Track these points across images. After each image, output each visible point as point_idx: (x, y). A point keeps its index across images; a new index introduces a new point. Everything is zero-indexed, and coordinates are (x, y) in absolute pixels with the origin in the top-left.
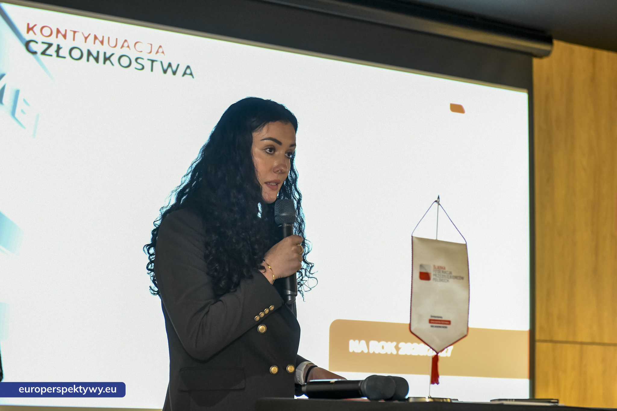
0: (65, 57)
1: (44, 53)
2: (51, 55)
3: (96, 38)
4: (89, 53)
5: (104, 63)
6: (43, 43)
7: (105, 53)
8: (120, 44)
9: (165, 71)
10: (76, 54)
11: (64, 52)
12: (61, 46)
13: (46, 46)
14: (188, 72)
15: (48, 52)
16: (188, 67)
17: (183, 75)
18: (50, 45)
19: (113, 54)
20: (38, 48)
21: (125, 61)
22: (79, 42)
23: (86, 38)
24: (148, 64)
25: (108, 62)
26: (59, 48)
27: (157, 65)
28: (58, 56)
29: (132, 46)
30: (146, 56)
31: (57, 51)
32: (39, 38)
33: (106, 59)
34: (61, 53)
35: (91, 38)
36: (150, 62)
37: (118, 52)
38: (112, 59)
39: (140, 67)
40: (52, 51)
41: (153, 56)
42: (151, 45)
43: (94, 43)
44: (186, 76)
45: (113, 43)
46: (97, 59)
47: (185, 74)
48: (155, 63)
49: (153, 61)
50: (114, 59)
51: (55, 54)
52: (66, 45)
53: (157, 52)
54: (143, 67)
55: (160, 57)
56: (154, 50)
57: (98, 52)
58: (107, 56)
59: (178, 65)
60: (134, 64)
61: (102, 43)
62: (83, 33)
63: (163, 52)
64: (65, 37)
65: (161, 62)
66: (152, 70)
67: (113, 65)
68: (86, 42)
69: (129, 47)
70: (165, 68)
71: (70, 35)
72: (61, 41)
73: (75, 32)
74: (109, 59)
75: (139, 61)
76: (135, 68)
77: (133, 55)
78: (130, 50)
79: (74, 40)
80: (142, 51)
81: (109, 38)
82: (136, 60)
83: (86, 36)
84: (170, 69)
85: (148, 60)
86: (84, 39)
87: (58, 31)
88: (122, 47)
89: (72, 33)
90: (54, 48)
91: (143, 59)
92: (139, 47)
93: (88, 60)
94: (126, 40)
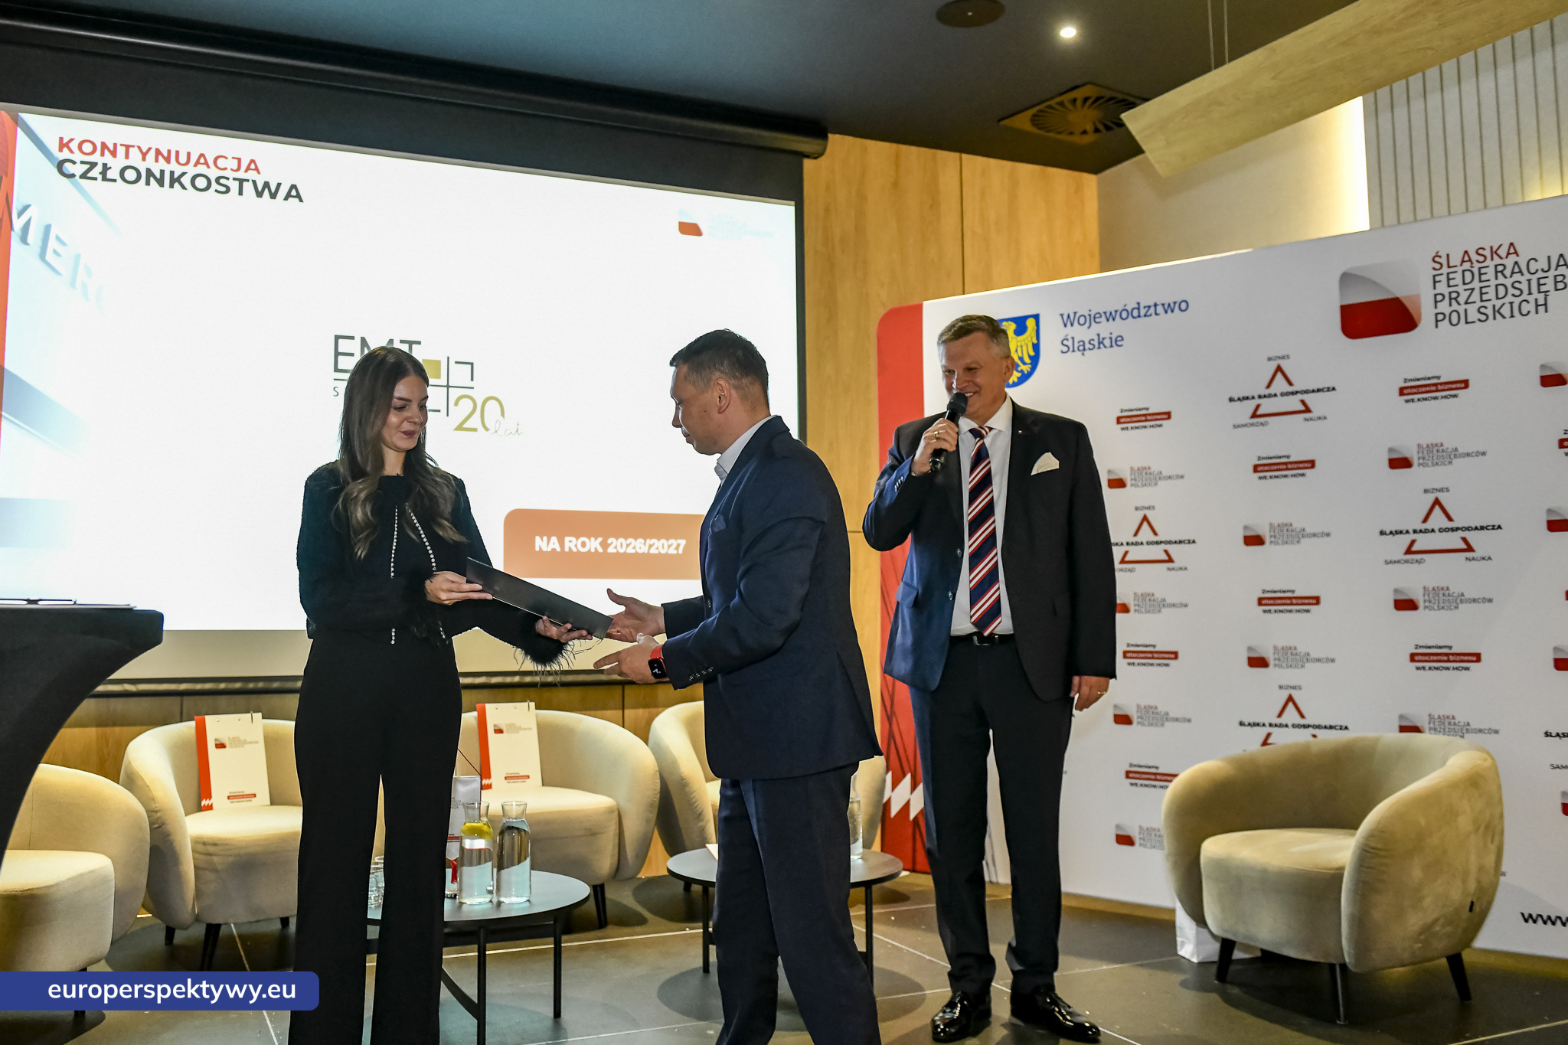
0: (114, 181)
1: (84, 176)
2: (95, 179)
3: (158, 152)
4: (149, 173)
5: (172, 186)
6: (83, 162)
7: (172, 173)
8: (193, 160)
9: (259, 194)
10: (130, 175)
11: (113, 173)
12: (108, 166)
13: (87, 167)
14: (294, 193)
15: (90, 174)
16: (294, 187)
17: (286, 199)
18: (93, 165)
19: (184, 174)
20: (76, 169)
21: (201, 183)
22: (135, 159)
23: (144, 155)
24: (234, 186)
25: (176, 185)
26: (106, 168)
27: (248, 187)
28: (105, 179)
29: (211, 163)
30: (231, 175)
31: (104, 173)
32: (77, 156)
34: (110, 175)
35: (151, 155)
36: (237, 182)
37: (191, 170)
38: (183, 180)
39: (223, 189)
40: (96, 172)
41: (241, 175)
42: (239, 160)
43: (157, 160)
44: (290, 199)
45: (183, 159)
46: (161, 182)
47: (288, 196)
48: (244, 184)
49: (241, 181)
50: (186, 180)
51: (100, 177)
52: (116, 164)
53: (248, 169)
54: (228, 190)
55: (252, 175)
56: (244, 166)
57: (162, 172)
58: (176, 176)
59: (279, 185)
60: (214, 186)
61: (168, 160)
62: (139, 148)
63: (257, 169)
64: (114, 154)
65: (254, 182)
66: (241, 193)
67: (184, 187)
68: (144, 159)
69: (206, 163)
70: (260, 189)
71: (121, 151)
72: (108, 158)
73: (128, 147)
74: (178, 180)
75: (222, 181)
76: (216, 191)
77: (213, 173)
78: (208, 167)
79: (127, 157)
80: (226, 169)
81: (177, 153)
82: (218, 180)
83: (144, 151)
84: (266, 190)
85: (234, 179)
86: (140, 156)
87: (104, 146)
88: (197, 163)
89: (124, 148)
90: (99, 168)
91: (228, 179)
92: (221, 163)
93: (148, 183)
94: (202, 155)
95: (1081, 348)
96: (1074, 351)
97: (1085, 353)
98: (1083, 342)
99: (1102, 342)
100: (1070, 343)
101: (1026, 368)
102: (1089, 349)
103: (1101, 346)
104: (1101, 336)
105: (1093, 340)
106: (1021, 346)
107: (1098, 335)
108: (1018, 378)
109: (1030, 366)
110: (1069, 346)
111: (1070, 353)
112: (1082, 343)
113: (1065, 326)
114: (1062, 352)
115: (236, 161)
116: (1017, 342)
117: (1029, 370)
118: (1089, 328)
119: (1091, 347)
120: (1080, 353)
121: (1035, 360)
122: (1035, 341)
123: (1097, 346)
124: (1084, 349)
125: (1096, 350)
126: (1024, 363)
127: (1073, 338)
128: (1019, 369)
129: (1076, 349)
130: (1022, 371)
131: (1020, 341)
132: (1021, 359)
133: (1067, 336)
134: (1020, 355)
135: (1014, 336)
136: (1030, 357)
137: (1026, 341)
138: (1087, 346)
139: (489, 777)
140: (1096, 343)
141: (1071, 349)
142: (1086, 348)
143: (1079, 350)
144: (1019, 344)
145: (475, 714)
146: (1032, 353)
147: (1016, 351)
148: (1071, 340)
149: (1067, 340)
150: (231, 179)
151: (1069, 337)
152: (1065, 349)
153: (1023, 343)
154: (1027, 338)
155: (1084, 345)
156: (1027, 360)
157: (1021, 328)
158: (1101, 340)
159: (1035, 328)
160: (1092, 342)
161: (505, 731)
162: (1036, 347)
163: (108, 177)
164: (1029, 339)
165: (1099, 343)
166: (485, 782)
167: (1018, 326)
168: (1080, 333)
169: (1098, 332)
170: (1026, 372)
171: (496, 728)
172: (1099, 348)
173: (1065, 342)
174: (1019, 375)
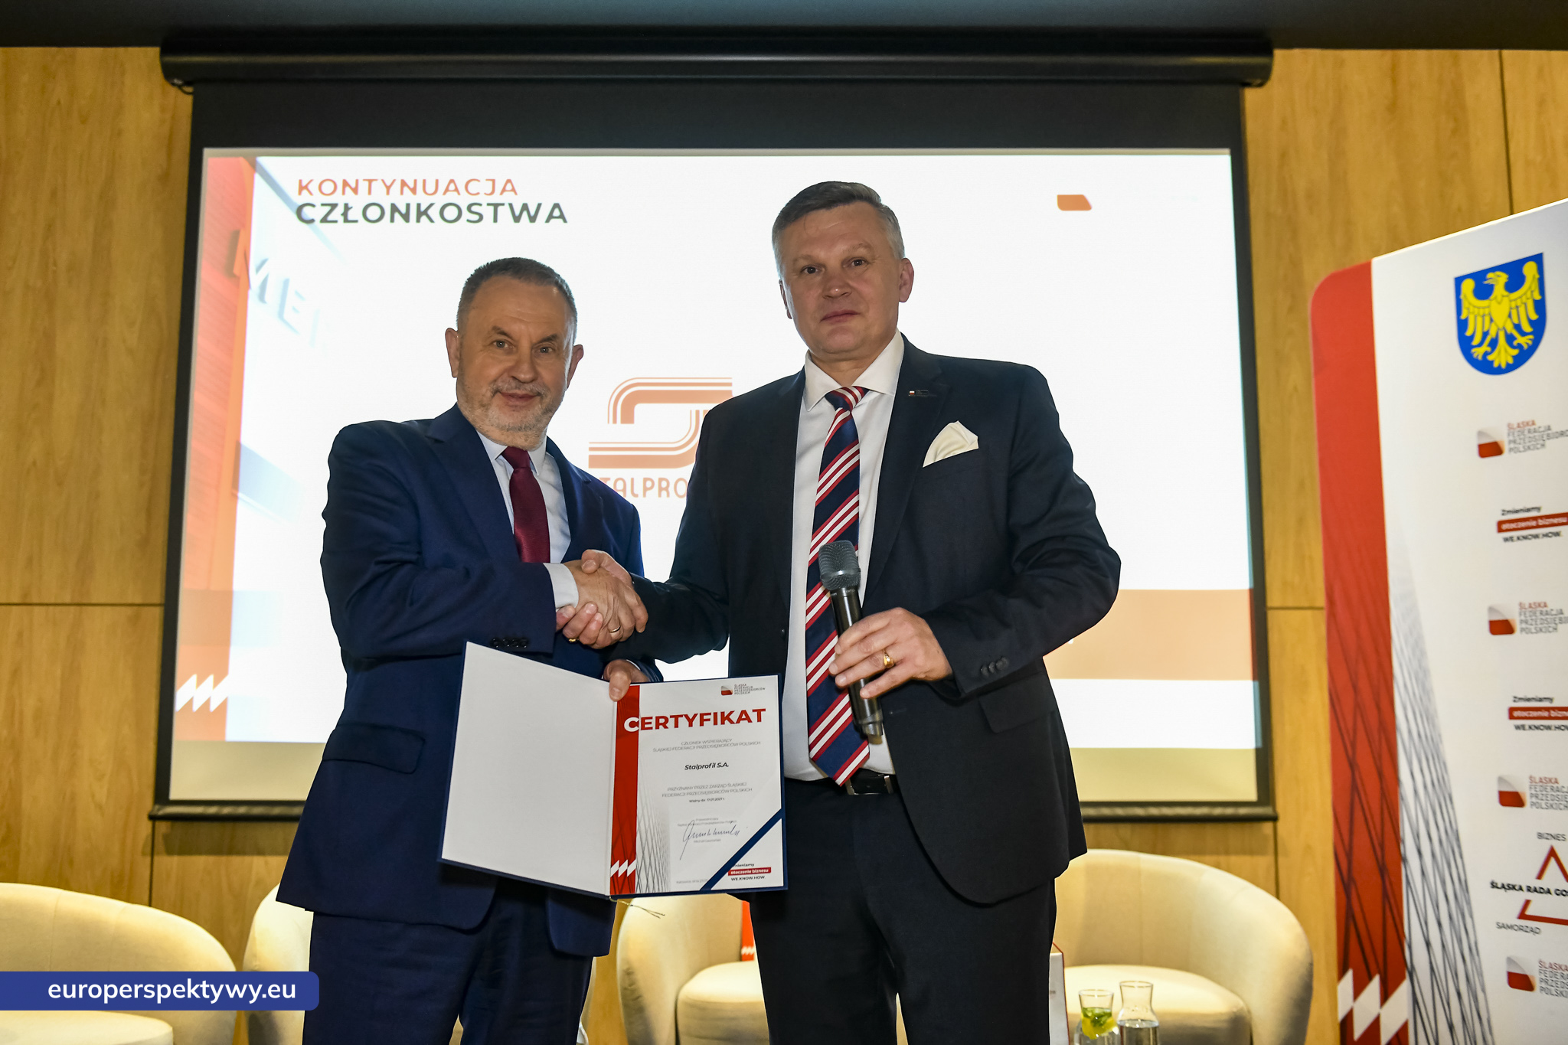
0: (356, 221)
1: (324, 220)
2: (336, 222)
3: (404, 184)
4: (394, 208)
5: (418, 221)
6: (323, 205)
7: (419, 205)
8: (442, 188)
9: (517, 219)
10: (373, 213)
11: (355, 214)
12: (350, 206)
13: (328, 208)
14: (557, 213)
15: (330, 218)
16: (557, 206)
17: (548, 221)
18: (334, 206)
19: (431, 205)
20: (317, 213)
21: (451, 212)
22: (379, 195)
23: (388, 188)
24: (488, 212)
25: (424, 218)
26: (347, 208)
27: (504, 213)
28: (346, 220)
29: (462, 188)
30: (484, 200)
31: (345, 214)
32: (318, 199)
33: (420, 214)
34: (351, 216)
35: (397, 186)
36: (492, 208)
37: (440, 200)
38: (430, 212)
39: (476, 217)
40: (337, 214)
41: (495, 199)
42: (494, 181)
43: (402, 193)
44: (553, 221)
45: (430, 188)
46: (406, 217)
47: (551, 217)
48: (500, 208)
49: (496, 206)
50: (434, 213)
51: (341, 219)
52: (357, 203)
53: (504, 190)
54: (481, 217)
55: (508, 198)
56: (499, 188)
57: (408, 206)
58: (423, 208)
59: (539, 205)
60: (466, 215)
61: (414, 191)
62: (383, 181)
63: (513, 190)
64: (355, 191)
65: (511, 205)
66: (495, 220)
67: (432, 221)
68: (388, 193)
69: (456, 190)
70: (517, 213)
71: (363, 187)
72: (349, 197)
73: (370, 181)
74: (425, 213)
75: (474, 208)
76: (468, 221)
77: (464, 201)
78: (459, 194)
79: (370, 192)
80: (478, 193)
81: (424, 181)
82: (469, 208)
83: (388, 184)
84: (525, 213)
85: (489, 204)
86: (385, 189)
87: (345, 184)
88: (447, 190)
89: (367, 183)
90: (340, 209)
91: (480, 205)
92: (472, 187)
93: (392, 220)
94: (452, 181)
101: (1525, 341)
106: (1517, 307)
108: (1515, 358)
109: (1532, 337)
115: (491, 183)
116: (1511, 301)
117: (1530, 342)
121: (1539, 326)
122: (1538, 297)
126: (1523, 333)
128: (1515, 343)
130: (1520, 346)
131: (1515, 300)
132: (1518, 327)
134: (1516, 322)
135: (1506, 293)
136: (1532, 322)
137: (1524, 299)
144: (1513, 304)
147: (1510, 316)
150: (484, 205)
153: (1519, 303)
154: (1525, 294)
156: (1527, 328)
157: (1515, 281)
159: (1537, 276)
162: (1540, 306)
163: (350, 218)
164: (1529, 295)
167: (1510, 277)
170: (1525, 346)
174: (1515, 352)
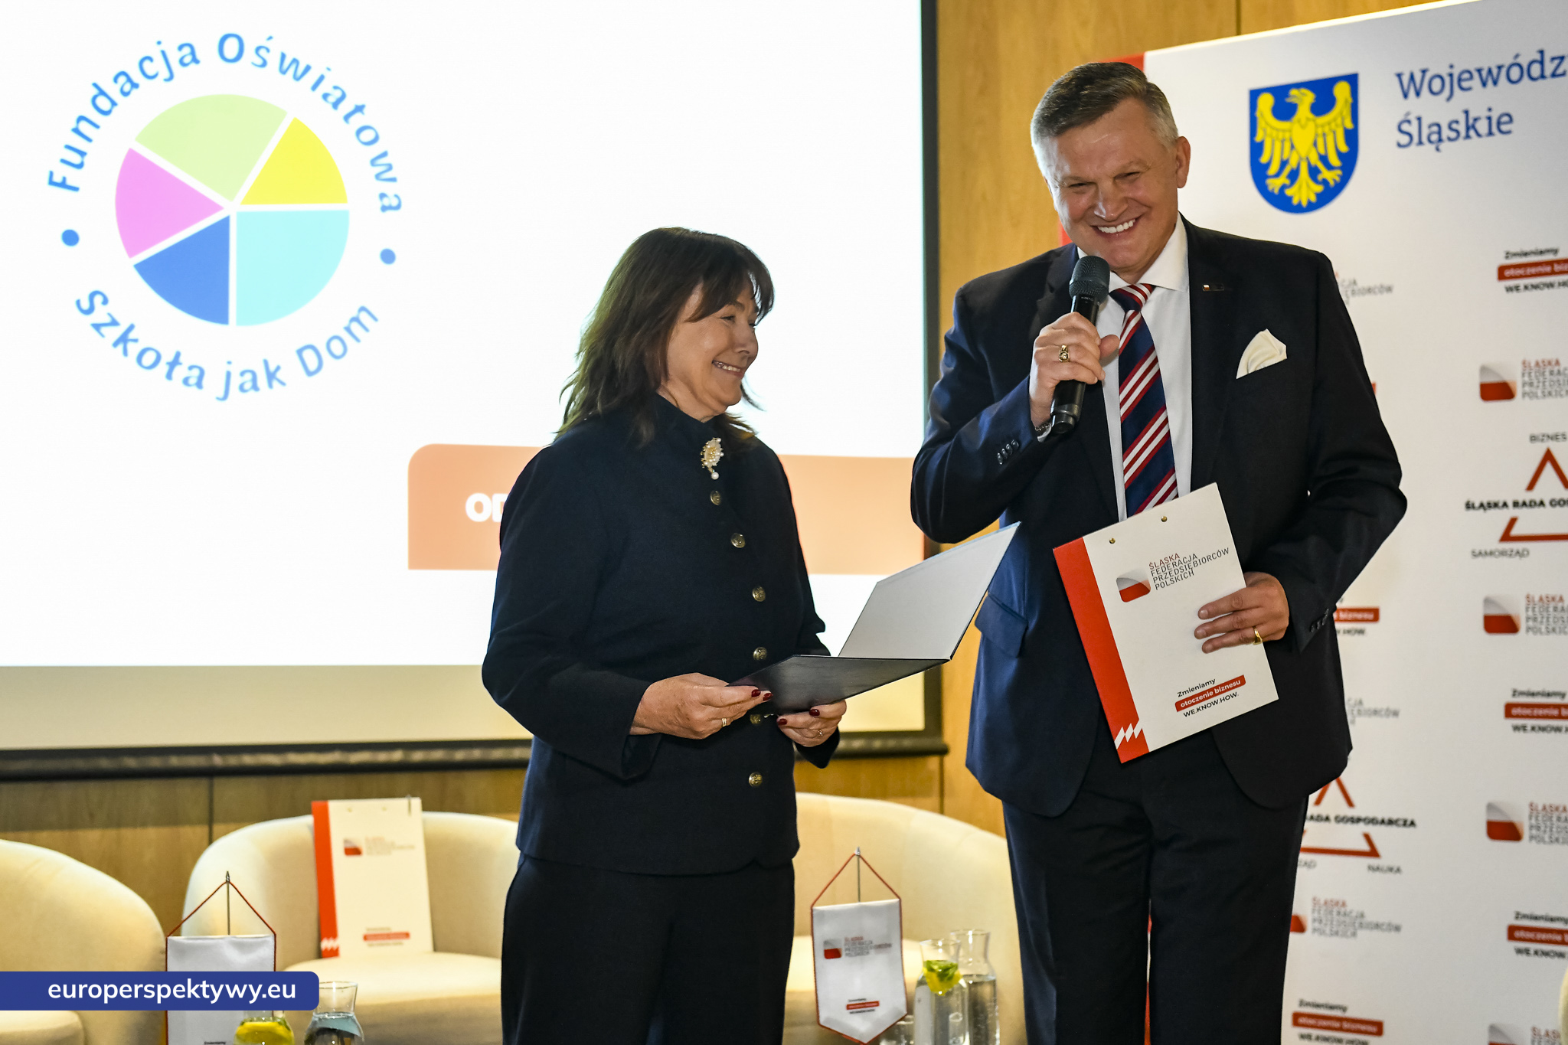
95: (1434, 137)
96: (1420, 143)
97: (1442, 146)
98: (1438, 125)
99: (1473, 127)
100: (1413, 129)
101: (1332, 177)
102: (1450, 139)
103: (1472, 133)
104: (1472, 115)
105: (1457, 122)
106: (1324, 135)
107: (1466, 112)
108: (1318, 195)
109: (1339, 172)
110: (1410, 133)
111: (1413, 147)
112: (1435, 129)
113: (1406, 96)
114: (1399, 145)
116: (1317, 126)
117: (1338, 179)
118: (1449, 99)
119: (1453, 135)
120: (1433, 147)
121: (1349, 161)
122: (1349, 125)
123: (1463, 133)
124: (1440, 140)
125: (1461, 140)
126: (1330, 167)
127: (1419, 119)
128: (1320, 178)
129: (1424, 139)
130: (1325, 182)
131: (1323, 126)
132: (1324, 159)
133: (1408, 114)
134: (1322, 152)
135: (1311, 116)
136: (1340, 155)
137: (1333, 125)
138: (1446, 133)
139: (333, 933)
140: (1462, 128)
141: (1416, 139)
142: (1444, 136)
143: (1430, 141)
144: (1320, 131)
145: (308, 820)
146: (1344, 148)
147: (1315, 144)
148: (1415, 123)
149: (1409, 122)
151: (1412, 118)
152: (1405, 139)
153: (1327, 129)
154: (1335, 120)
155: (1439, 133)
156: (1335, 161)
157: (1323, 103)
158: (1471, 121)
159: (1350, 100)
160: (1454, 126)
161: (364, 849)
162: (1352, 137)
164: (1339, 121)
165: (1468, 129)
166: (326, 944)
167: (1316, 99)
168: (1434, 109)
169: (1465, 107)
170: (1332, 183)
171: (349, 846)
172: (1468, 137)
173: (1405, 127)
174: (1319, 188)
